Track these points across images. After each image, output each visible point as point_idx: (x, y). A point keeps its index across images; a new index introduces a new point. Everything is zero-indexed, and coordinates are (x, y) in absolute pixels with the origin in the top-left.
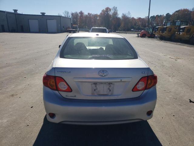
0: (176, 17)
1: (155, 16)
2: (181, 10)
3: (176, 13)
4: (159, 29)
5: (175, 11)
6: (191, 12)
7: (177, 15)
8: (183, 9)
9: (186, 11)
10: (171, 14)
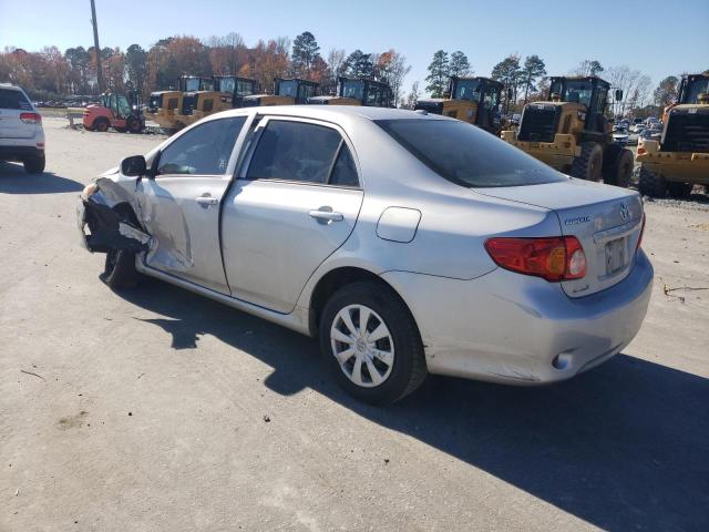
0: (164, 59)
1: (86, 49)
2: (178, 40)
3: (161, 47)
4: (165, 102)
5: (158, 41)
6: (207, 48)
7: (168, 56)
8: (182, 37)
9: (190, 43)
10: (146, 48)
